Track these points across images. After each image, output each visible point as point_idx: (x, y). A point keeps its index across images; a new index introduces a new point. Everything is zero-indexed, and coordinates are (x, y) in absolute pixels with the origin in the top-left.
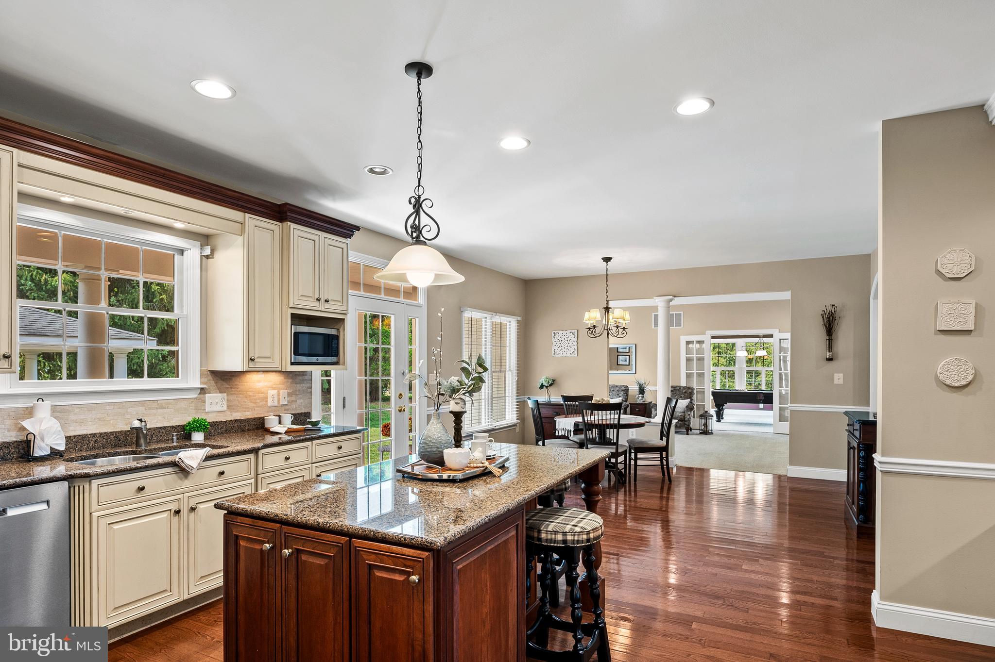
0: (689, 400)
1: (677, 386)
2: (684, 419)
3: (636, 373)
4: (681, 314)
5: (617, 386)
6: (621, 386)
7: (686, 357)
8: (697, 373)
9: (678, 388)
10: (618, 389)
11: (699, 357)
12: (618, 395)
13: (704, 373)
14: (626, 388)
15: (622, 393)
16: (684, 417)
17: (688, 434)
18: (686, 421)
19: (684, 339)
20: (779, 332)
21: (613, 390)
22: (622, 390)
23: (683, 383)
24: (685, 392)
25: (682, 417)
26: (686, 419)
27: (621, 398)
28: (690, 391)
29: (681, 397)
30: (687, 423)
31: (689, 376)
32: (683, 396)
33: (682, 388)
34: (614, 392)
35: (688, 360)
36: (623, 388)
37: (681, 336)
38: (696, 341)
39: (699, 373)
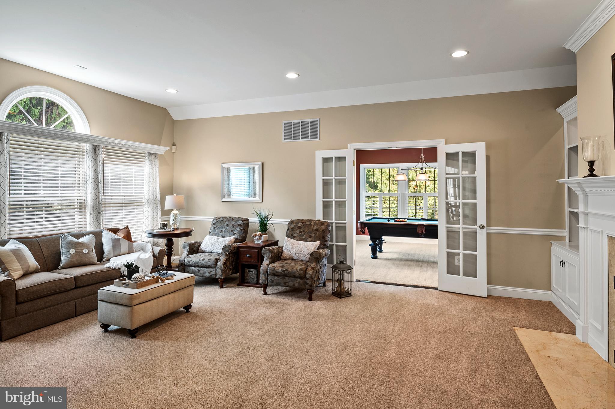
0: (317, 243)
1: (307, 221)
2: (305, 275)
3: (262, 201)
4: (317, 121)
5: (233, 219)
6: (239, 219)
7: (323, 180)
8: (336, 202)
9: (308, 223)
10: (233, 222)
11: (339, 179)
12: (232, 231)
13: (345, 201)
14: (245, 222)
15: (238, 229)
16: (305, 272)
17: (311, 299)
18: (308, 279)
19: (320, 155)
20: (446, 144)
21: (227, 225)
22: (239, 225)
23: (319, 216)
24: (317, 230)
25: (302, 272)
26: (308, 276)
27: (233, 237)
28: (323, 227)
29: (310, 237)
30: (309, 282)
31: (326, 206)
32: (313, 235)
33: (313, 224)
34: (228, 228)
35: (326, 184)
36: (240, 222)
37: (316, 152)
38: (336, 158)
39: (339, 201)
